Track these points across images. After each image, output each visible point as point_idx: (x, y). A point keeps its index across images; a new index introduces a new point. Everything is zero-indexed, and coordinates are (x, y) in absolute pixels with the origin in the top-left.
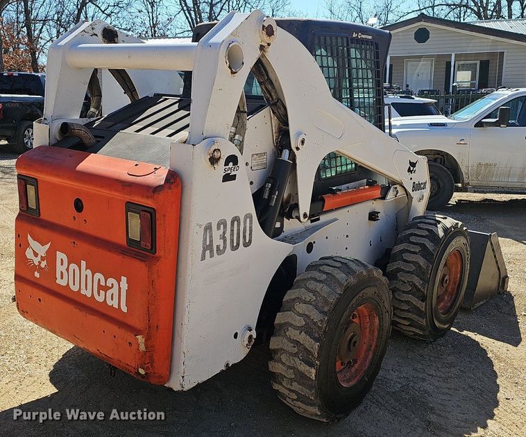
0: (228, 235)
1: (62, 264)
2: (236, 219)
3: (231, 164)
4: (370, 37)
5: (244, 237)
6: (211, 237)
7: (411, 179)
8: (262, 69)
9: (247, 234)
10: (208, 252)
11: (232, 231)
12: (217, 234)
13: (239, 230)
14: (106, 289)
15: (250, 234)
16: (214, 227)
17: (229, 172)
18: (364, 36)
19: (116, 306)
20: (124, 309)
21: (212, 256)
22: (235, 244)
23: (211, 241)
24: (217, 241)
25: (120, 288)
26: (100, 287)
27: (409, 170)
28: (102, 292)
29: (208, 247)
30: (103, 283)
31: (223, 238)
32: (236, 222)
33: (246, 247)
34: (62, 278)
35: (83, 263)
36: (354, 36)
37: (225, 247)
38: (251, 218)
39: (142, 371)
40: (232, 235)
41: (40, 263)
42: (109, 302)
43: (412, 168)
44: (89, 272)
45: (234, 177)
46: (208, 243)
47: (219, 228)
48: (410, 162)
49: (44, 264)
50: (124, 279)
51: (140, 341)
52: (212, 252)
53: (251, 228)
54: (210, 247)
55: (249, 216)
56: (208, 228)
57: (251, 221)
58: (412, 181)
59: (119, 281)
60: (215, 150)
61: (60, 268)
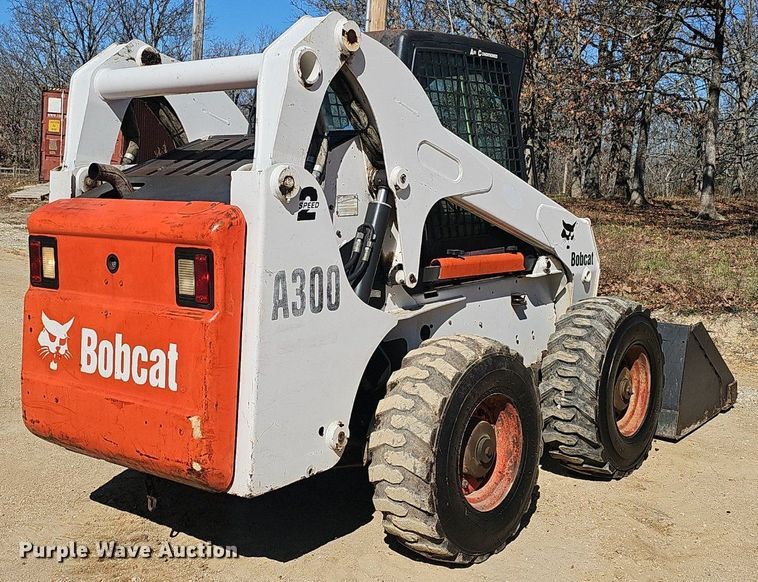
0: (307, 290)
1: (89, 344)
2: (316, 271)
3: (308, 199)
4: (495, 56)
5: (329, 296)
6: (285, 289)
7: (568, 247)
8: (345, 86)
9: (333, 293)
10: (281, 310)
11: (312, 286)
12: (292, 288)
13: (321, 286)
14: (149, 365)
15: (337, 294)
16: (289, 278)
17: (306, 208)
18: (486, 54)
19: (162, 386)
20: (173, 386)
21: (286, 316)
22: (317, 305)
23: (285, 295)
24: (293, 297)
25: (167, 361)
26: (142, 365)
27: (564, 235)
28: (144, 371)
29: (281, 303)
30: (145, 358)
31: (301, 294)
32: (317, 275)
33: (331, 310)
34: (89, 363)
35: (119, 337)
36: (472, 53)
37: (303, 307)
38: (337, 272)
39: (197, 467)
40: (312, 291)
41: (58, 348)
42: (154, 382)
43: (567, 233)
44: (126, 348)
45: (312, 216)
46: (281, 298)
47: (294, 280)
48: (564, 223)
49: (63, 349)
50: (173, 347)
51: (194, 424)
52: (286, 310)
53: (337, 285)
54: (283, 303)
55: (333, 269)
56: (281, 277)
57: (337, 276)
58: (571, 251)
59: (166, 350)
60: (287, 177)
61: (86, 350)
